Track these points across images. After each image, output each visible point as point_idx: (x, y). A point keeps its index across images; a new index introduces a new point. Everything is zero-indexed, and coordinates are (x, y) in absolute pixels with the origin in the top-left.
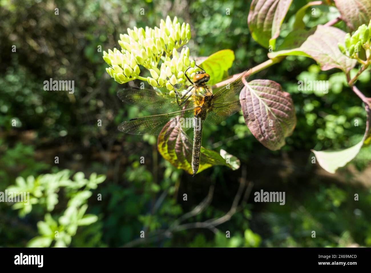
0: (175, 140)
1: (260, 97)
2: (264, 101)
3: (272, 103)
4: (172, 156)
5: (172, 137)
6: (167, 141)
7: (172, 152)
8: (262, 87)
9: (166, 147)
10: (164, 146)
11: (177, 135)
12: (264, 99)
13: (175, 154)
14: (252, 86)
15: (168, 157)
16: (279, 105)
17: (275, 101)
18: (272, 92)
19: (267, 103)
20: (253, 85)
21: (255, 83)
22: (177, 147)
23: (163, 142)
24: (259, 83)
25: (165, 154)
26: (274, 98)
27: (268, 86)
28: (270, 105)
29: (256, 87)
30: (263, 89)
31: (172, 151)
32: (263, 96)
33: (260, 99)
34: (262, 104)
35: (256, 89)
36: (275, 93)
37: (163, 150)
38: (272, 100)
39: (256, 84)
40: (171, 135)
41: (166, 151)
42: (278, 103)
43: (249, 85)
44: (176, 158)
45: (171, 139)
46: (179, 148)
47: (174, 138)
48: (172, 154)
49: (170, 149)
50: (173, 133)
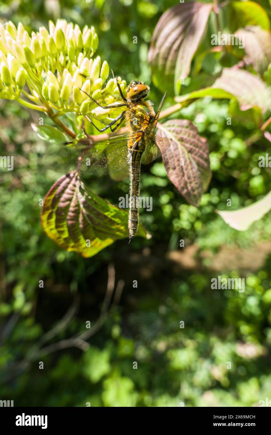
0: (68, 206)
1: (179, 140)
2: (183, 145)
3: (192, 149)
4: (61, 232)
5: (63, 202)
6: (55, 210)
7: (62, 226)
8: (179, 129)
9: (53, 220)
10: (50, 217)
11: (72, 197)
12: (183, 143)
13: (65, 229)
14: (169, 128)
15: (55, 235)
16: (198, 152)
17: (194, 146)
18: (191, 135)
19: (186, 148)
20: (169, 126)
21: (172, 124)
22: (70, 216)
23: (50, 211)
24: (176, 124)
25: (51, 229)
26: (193, 142)
27: (187, 127)
28: (190, 151)
29: (173, 129)
30: (181, 131)
31: (61, 224)
32: (181, 140)
33: (179, 143)
34: (182, 150)
35: (174, 131)
36: (194, 137)
37: (48, 223)
38: (191, 144)
39: (173, 126)
40: (62, 199)
41: (53, 226)
42: (197, 149)
43: (164, 127)
44: (66, 235)
45: (61, 204)
46: (74, 216)
47: (67, 203)
48: (61, 229)
49: (59, 222)
50: (65, 196)
